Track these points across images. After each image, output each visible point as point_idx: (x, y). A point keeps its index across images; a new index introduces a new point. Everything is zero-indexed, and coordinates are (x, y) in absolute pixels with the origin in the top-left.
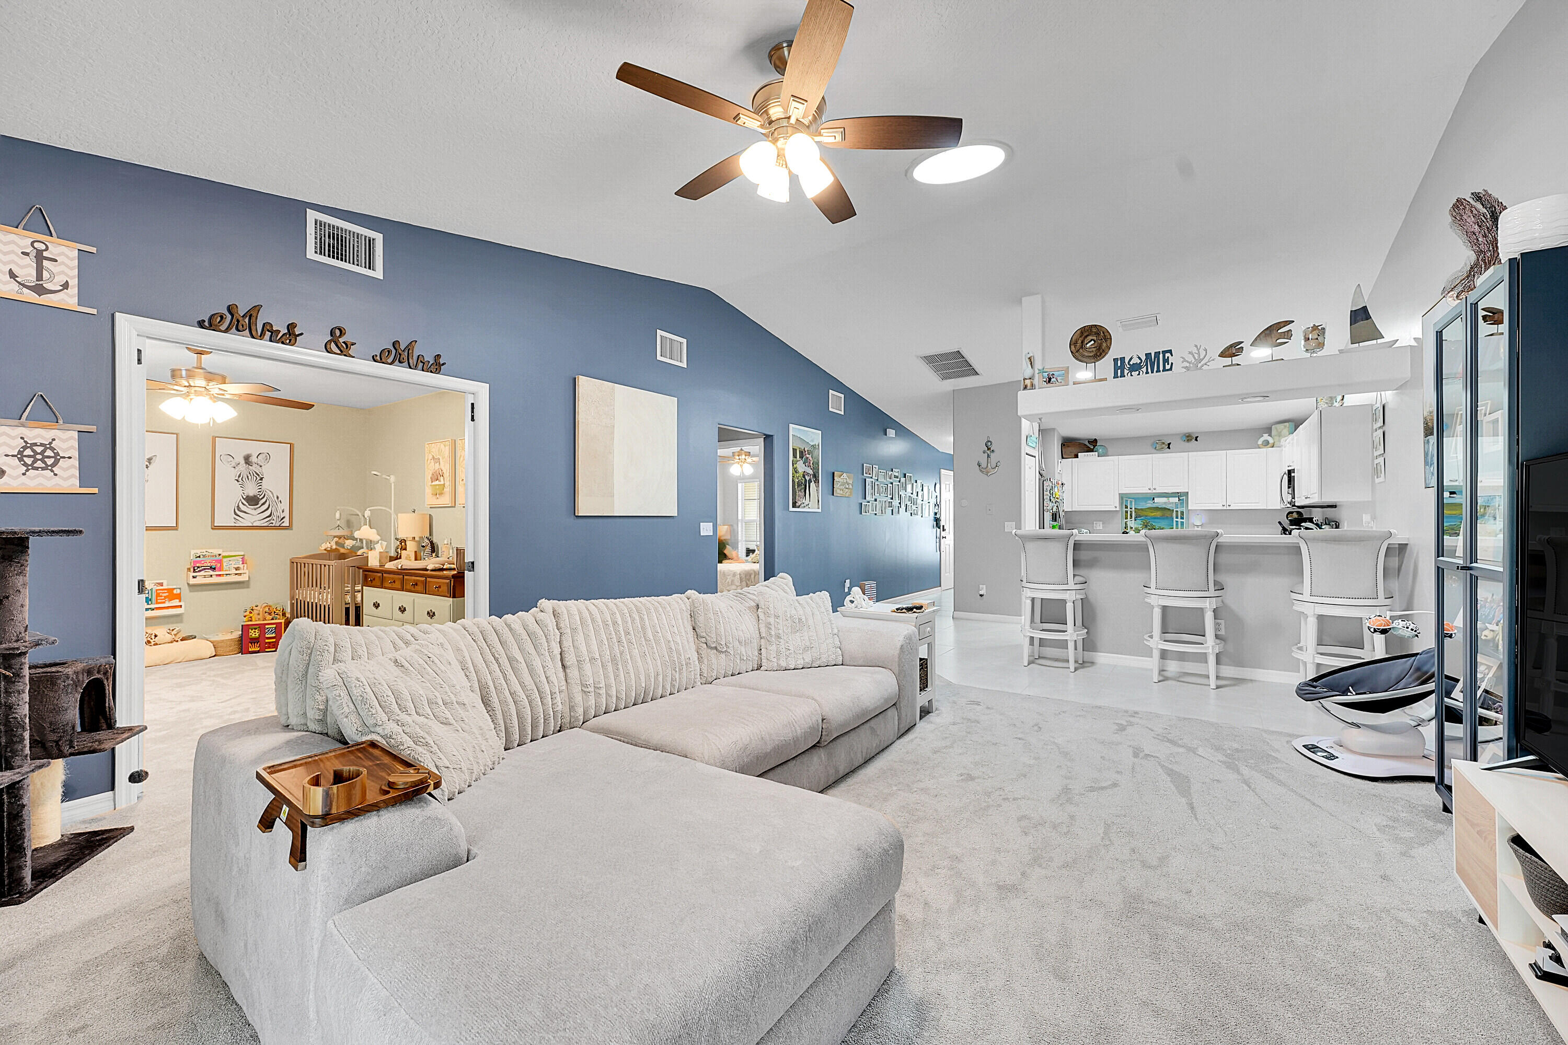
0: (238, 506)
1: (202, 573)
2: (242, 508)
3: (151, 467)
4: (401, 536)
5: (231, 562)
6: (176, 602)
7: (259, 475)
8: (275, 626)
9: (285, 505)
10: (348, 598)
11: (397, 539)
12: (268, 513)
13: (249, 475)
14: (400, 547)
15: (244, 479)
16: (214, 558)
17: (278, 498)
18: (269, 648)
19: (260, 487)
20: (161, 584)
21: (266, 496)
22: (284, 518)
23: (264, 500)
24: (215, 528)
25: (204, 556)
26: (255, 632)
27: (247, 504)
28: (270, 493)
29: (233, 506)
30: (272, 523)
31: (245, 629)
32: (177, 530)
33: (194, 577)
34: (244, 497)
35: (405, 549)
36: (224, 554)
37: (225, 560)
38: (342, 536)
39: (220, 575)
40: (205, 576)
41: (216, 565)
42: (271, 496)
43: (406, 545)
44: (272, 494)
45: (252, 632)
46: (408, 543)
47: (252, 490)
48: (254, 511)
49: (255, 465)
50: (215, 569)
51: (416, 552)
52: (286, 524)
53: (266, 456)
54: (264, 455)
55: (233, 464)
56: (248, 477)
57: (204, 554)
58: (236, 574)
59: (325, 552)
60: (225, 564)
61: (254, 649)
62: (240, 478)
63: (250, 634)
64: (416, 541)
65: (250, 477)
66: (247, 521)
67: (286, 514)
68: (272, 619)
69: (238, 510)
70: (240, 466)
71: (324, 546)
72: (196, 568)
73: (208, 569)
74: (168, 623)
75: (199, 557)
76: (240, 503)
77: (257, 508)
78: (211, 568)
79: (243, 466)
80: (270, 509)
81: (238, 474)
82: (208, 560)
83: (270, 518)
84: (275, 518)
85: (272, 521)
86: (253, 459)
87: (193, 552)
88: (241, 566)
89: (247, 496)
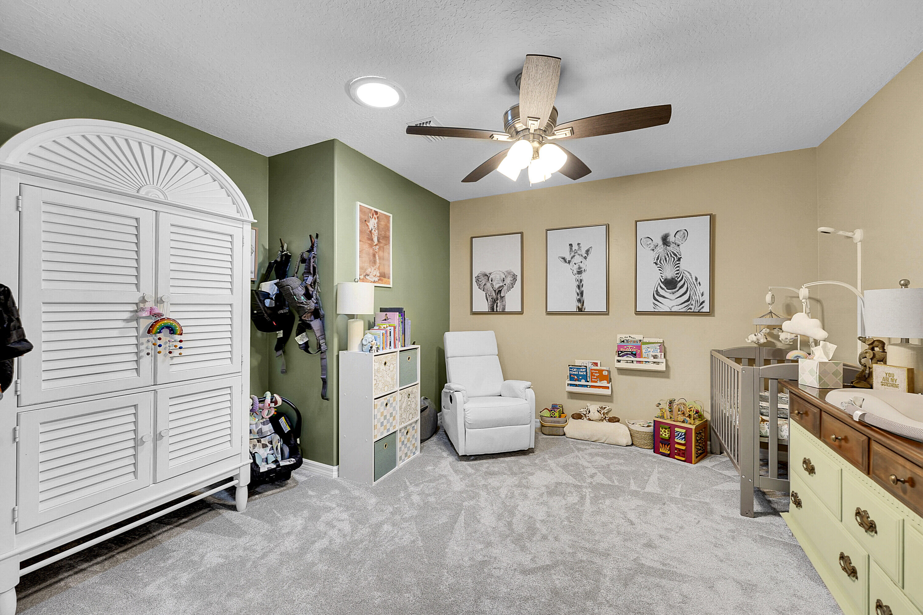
0: (657, 291)
1: (625, 358)
2: (662, 292)
3: (588, 258)
4: (872, 333)
5: (649, 350)
6: (604, 383)
7: (676, 256)
8: (684, 431)
9: (705, 287)
10: (766, 429)
11: (863, 339)
12: (686, 297)
13: (667, 257)
14: (870, 355)
15: (662, 262)
16: (636, 344)
17: (696, 279)
18: (679, 455)
19: (678, 268)
20: (596, 364)
21: (684, 277)
22: (703, 302)
23: (682, 282)
24: (638, 313)
25: (627, 341)
26: (665, 432)
27: (665, 288)
28: (688, 275)
29: (652, 291)
30: (691, 309)
31: (657, 425)
32: (608, 314)
33: (619, 361)
34: (663, 280)
35: (883, 360)
36: (646, 340)
37: (644, 347)
38: (777, 326)
39: (640, 361)
40: (627, 362)
41: (637, 351)
42: (690, 277)
43: (884, 351)
44: (691, 276)
45: (663, 431)
46: (888, 348)
47: (669, 273)
48: (672, 294)
49: (672, 245)
50: (635, 354)
51: (911, 372)
52: (706, 309)
53: (684, 233)
54: (682, 233)
55: (652, 246)
56: (666, 259)
57: (627, 339)
58: (654, 362)
59: (756, 345)
60: (644, 351)
61: (664, 451)
62: (658, 261)
63: (661, 433)
64: (914, 348)
65: (668, 259)
66: (667, 305)
67: (706, 298)
68: (683, 422)
69: (657, 295)
70: (658, 248)
71: (752, 338)
72: (620, 352)
73: (630, 354)
74: (601, 401)
75: (623, 341)
76: (659, 288)
77: (675, 292)
78: (632, 353)
79: (661, 249)
80: (688, 292)
81: (657, 257)
82: (630, 345)
83: (689, 302)
84: (693, 303)
85: (690, 306)
86: (671, 239)
87: (619, 336)
88: (659, 354)
89: (666, 280)
